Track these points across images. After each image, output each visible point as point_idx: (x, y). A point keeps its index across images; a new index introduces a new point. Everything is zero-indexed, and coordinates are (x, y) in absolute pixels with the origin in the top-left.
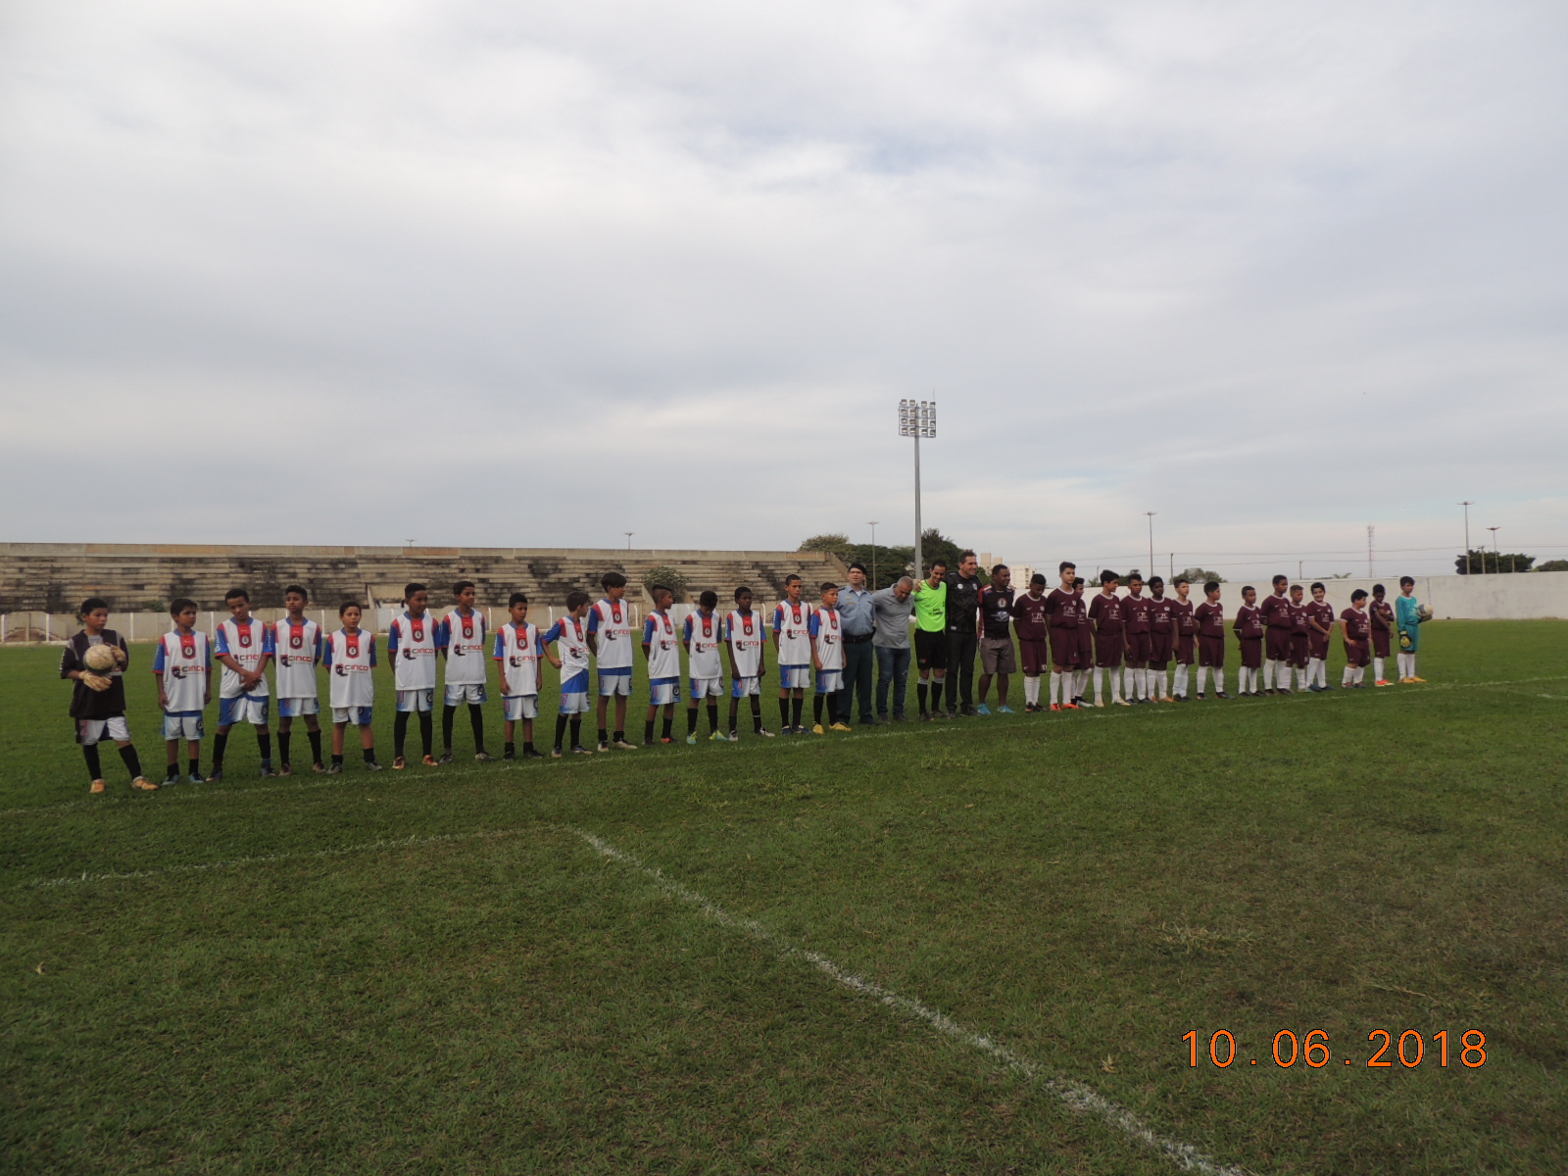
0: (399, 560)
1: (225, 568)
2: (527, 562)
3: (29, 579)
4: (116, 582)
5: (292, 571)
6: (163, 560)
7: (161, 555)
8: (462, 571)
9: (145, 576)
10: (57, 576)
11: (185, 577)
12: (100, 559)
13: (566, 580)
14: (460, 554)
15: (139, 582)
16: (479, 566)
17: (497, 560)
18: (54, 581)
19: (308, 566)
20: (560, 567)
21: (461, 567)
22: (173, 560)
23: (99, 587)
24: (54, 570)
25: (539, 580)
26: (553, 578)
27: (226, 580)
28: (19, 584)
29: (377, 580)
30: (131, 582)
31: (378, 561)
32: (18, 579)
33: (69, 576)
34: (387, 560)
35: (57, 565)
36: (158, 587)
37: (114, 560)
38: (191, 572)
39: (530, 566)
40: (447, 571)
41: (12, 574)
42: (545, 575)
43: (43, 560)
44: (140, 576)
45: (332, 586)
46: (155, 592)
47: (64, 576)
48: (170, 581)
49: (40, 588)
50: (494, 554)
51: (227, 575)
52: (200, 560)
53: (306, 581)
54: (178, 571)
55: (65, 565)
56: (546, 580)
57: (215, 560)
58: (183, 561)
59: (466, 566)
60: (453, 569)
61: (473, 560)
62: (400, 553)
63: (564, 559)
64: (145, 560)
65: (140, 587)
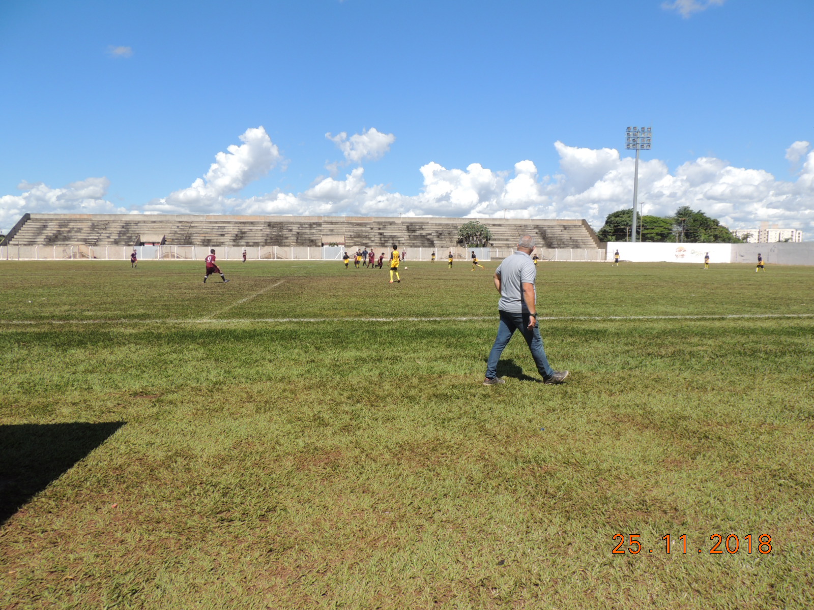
0: (343, 223)
1: (261, 227)
2: (407, 224)
3: (180, 231)
4: (214, 233)
5: (291, 228)
6: (236, 223)
7: (237, 221)
8: (372, 229)
9: (226, 230)
10: (191, 230)
11: (243, 230)
12: (211, 222)
13: (424, 234)
14: (374, 220)
15: (224, 233)
16: (381, 227)
17: (391, 223)
18: (189, 232)
19: (299, 226)
20: (423, 227)
21: (372, 227)
22: (241, 223)
23: (206, 235)
24: (191, 227)
25: (410, 234)
26: (418, 233)
27: (260, 232)
28: (176, 233)
29: (329, 233)
30: (220, 233)
31: (332, 223)
32: (176, 231)
33: (196, 230)
34: (336, 223)
35: (192, 225)
36: (230, 235)
37: (216, 222)
38: (246, 228)
39: (408, 227)
40: (364, 229)
41: (175, 229)
42: (414, 231)
43: (187, 222)
44: (225, 230)
45: (306, 236)
46: (229, 238)
47: (194, 230)
48: (236, 233)
49: (183, 235)
50: (391, 220)
51: (261, 230)
52: (252, 223)
53: (296, 233)
54: (241, 228)
55: (196, 225)
56: (413, 234)
57: (258, 223)
58: (244, 223)
59: (374, 226)
60: (368, 228)
61: (379, 223)
62: (344, 220)
63: (428, 223)
64: (229, 222)
65: (223, 235)
